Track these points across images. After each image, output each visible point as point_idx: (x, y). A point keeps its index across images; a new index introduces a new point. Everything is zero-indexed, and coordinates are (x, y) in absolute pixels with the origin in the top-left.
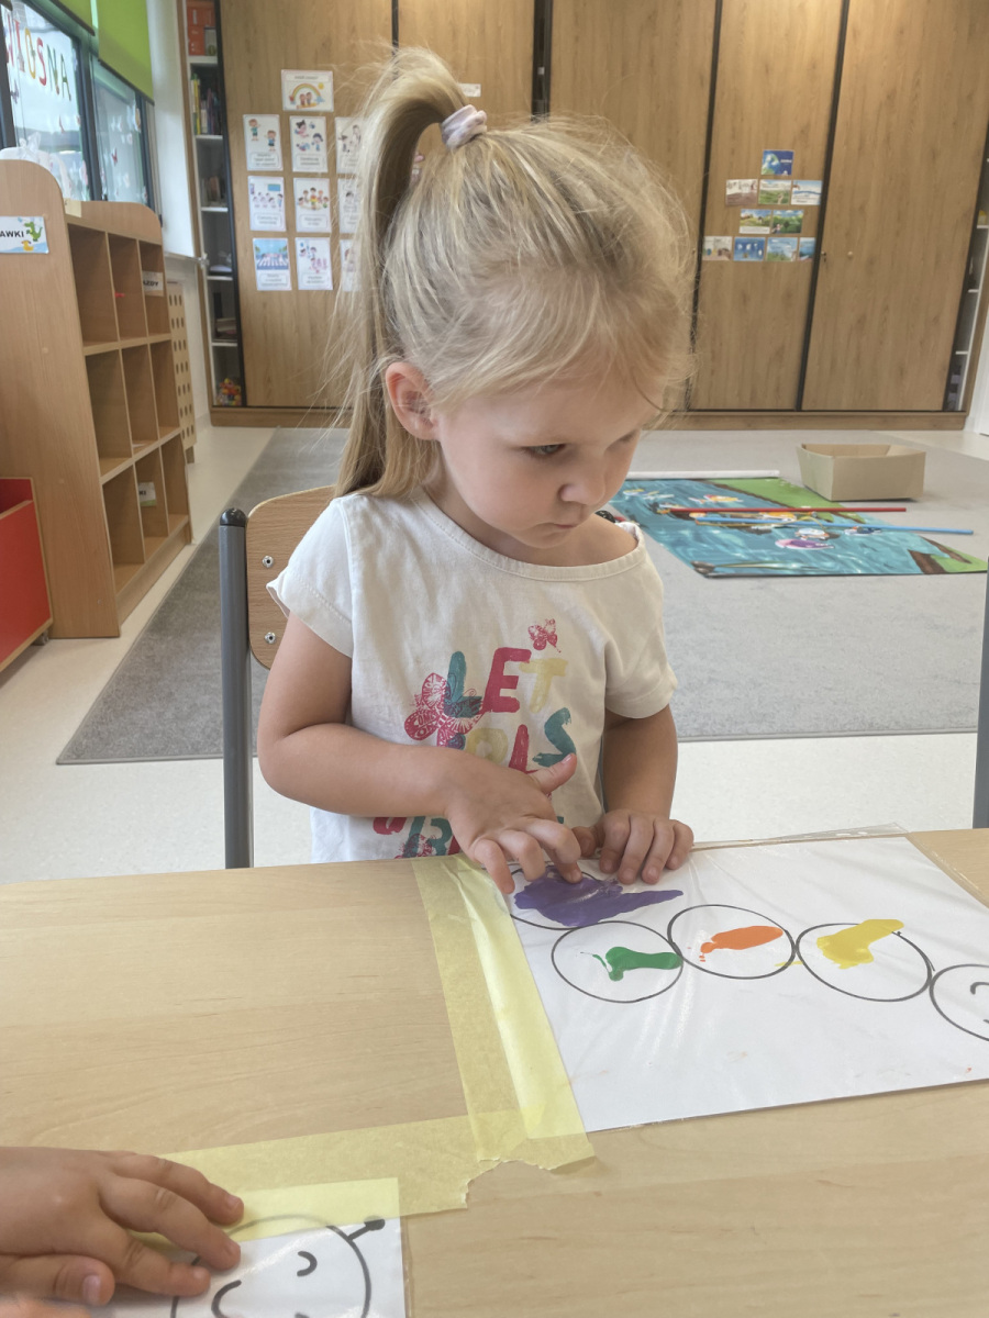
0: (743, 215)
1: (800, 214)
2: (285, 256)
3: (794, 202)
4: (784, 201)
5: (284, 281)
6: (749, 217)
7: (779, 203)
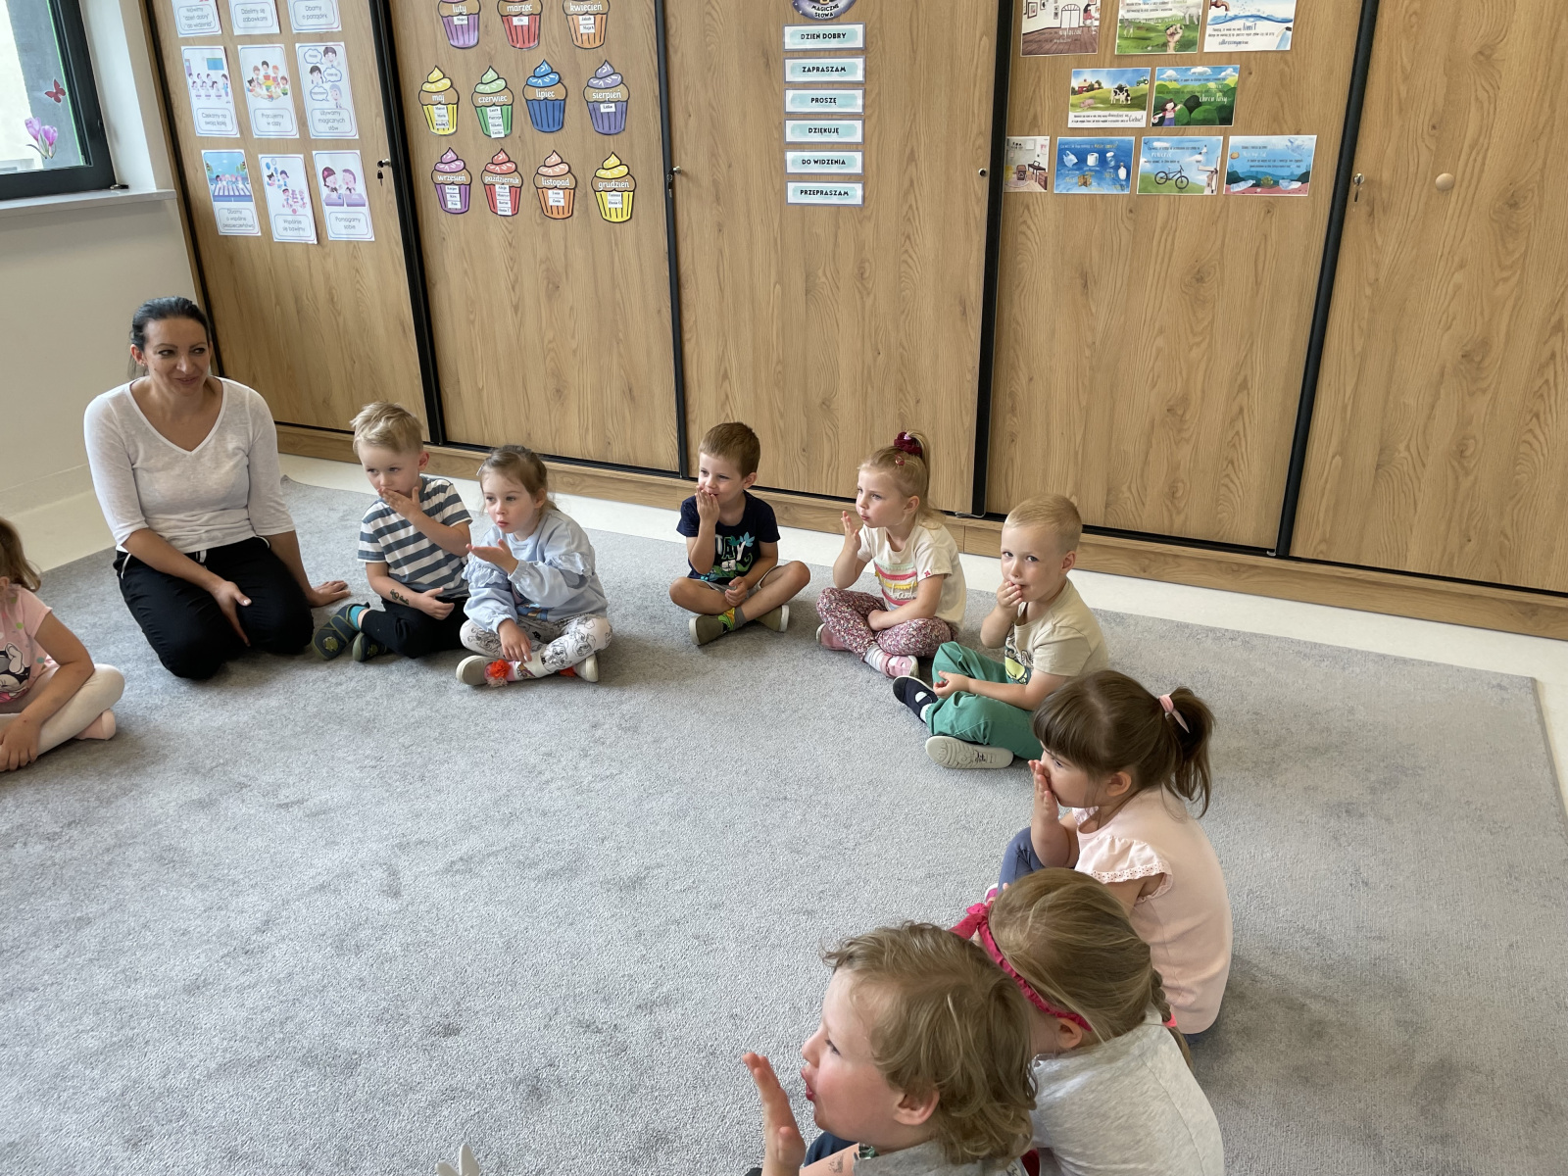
0: (1075, 83)
1: (1231, 76)
2: (244, 179)
3: (1211, 45)
4: (1186, 44)
5: (251, 223)
6: (1091, 88)
7: (1171, 51)
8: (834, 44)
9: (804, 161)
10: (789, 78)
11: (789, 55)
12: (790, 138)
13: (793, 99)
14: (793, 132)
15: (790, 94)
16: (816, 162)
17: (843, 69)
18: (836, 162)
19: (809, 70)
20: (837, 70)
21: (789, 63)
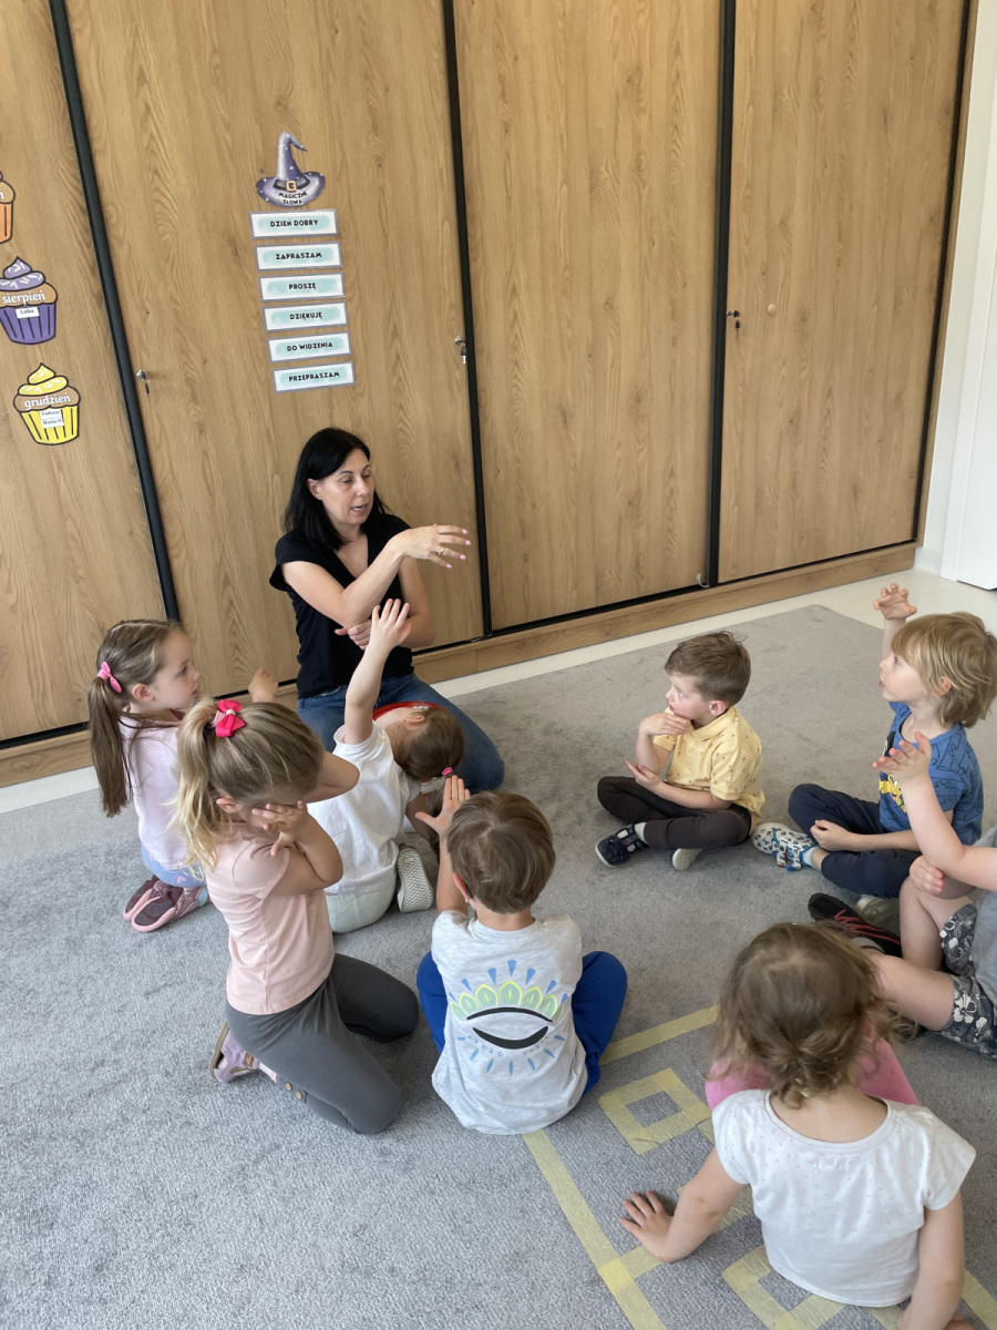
8: (307, 230)
9: (289, 349)
10: (263, 266)
11: (259, 242)
12: (271, 326)
13: (270, 287)
14: (274, 319)
15: (265, 282)
16: (302, 347)
17: (319, 255)
18: (323, 345)
19: (283, 257)
20: (313, 256)
21: (261, 251)
